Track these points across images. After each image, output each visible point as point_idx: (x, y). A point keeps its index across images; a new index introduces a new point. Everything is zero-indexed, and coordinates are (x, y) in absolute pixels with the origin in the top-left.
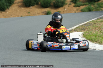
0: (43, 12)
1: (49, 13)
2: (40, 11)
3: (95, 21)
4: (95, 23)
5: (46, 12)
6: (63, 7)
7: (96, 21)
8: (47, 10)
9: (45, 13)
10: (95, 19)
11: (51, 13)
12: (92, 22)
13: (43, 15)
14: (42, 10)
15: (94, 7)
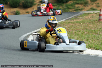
0: (12, 12)
1: (18, 13)
2: (9, 11)
3: (63, 23)
4: (64, 24)
5: (15, 12)
6: (32, 7)
7: (65, 23)
8: (15, 10)
9: (13, 13)
10: (64, 20)
11: (20, 13)
12: (61, 23)
13: (11, 15)
14: (11, 10)
15: (62, 9)
